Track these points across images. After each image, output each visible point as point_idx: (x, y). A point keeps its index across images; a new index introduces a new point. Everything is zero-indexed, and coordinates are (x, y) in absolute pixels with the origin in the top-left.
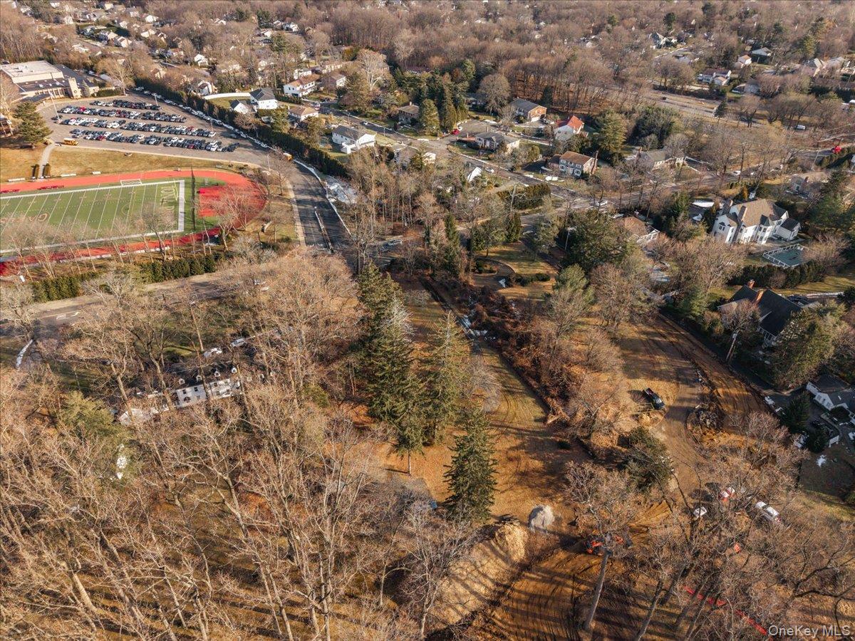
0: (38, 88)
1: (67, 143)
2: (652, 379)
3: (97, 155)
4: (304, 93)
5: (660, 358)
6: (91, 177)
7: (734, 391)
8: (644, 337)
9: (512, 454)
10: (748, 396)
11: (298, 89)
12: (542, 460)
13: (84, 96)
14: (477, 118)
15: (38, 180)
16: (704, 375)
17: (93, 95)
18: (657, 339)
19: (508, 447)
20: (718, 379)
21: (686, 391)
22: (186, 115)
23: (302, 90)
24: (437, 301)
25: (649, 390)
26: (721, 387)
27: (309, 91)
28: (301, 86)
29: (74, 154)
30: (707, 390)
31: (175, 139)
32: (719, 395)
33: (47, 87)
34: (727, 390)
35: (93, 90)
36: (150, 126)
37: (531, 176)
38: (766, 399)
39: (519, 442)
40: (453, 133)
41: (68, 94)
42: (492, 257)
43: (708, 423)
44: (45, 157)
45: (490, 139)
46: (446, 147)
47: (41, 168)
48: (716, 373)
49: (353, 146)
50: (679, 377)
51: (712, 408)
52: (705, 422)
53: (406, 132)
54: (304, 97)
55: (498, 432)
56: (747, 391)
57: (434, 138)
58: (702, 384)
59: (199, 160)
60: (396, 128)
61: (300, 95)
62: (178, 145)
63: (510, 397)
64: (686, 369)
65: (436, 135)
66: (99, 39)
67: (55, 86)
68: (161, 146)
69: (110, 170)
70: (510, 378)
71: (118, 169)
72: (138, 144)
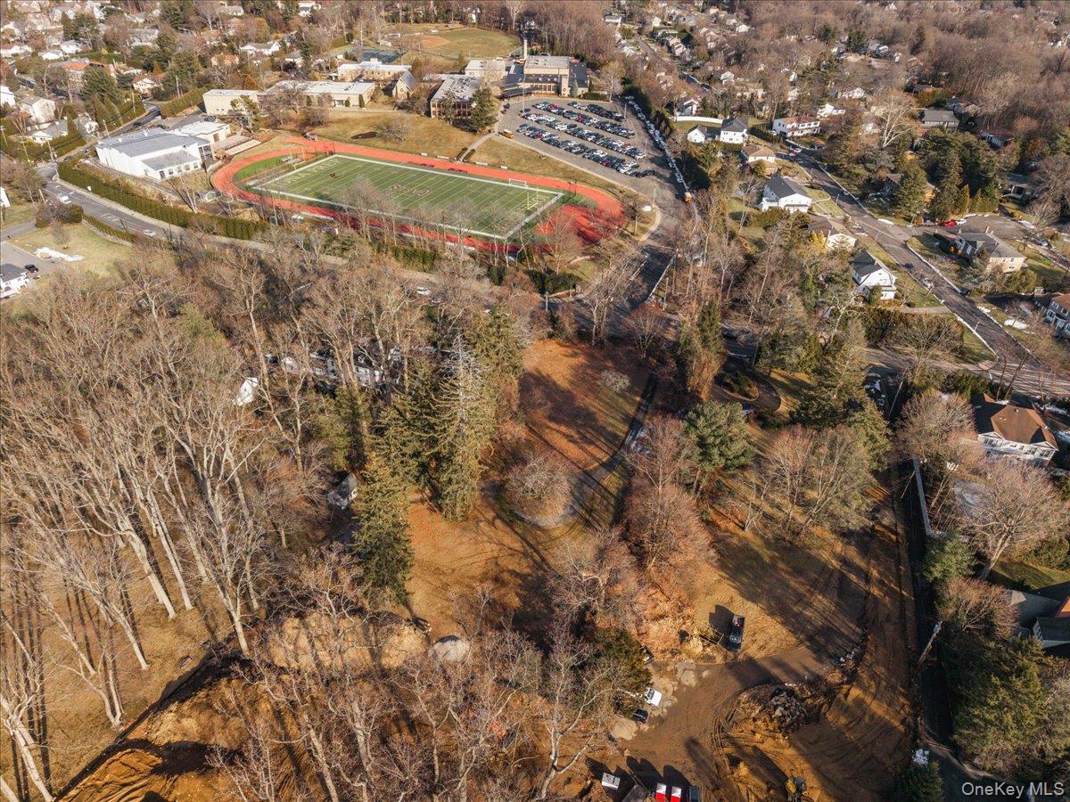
0: (538, 81)
1: (505, 134)
2: (772, 614)
3: (519, 151)
4: (796, 134)
5: (822, 602)
6: (498, 170)
7: (878, 708)
8: (835, 563)
9: (506, 576)
10: (894, 728)
11: (789, 126)
12: (525, 603)
13: (571, 96)
14: (1011, 215)
15: (458, 162)
16: (858, 659)
17: (579, 97)
18: (853, 577)
19: (510, 567)
20: (873, 676)
21: (804, 659)
22: (642, 132)
23: (794, 129)
24: (643, 397)
25: (742, 620)
26: (865, 690)
27: (806, 132)
28: (795, 125)
29: (502, 146)
30: (835, 677)
31: (600, 153)
32: (846, 695)
33: (546, 81)
34: (868, 700)
35: (581, 91)
36: (590, 135)
37: (986, 311)
38: (919, 753)
39: (527, 571)
40: (942, 225)
41: (558, 92)
42: (774, 380)
43: (778, 713)
44: (479, 142)
45: (974, 244)
46: (908, 238)
47: (469, 151)
48: (880, 670)
49: (774, 204)
50: (819, 640)
51: (809, 701)
52: (776, 707)
53: (871, 207)
54: (792, 138)
55: (521, 549)
56: (903, 722)
57: (902, 223)
58: (838, 665)
59: (598, 179)
60: (863, 198)
61: (789, 134)
62: (597, 159)
63: (580, 527)
64: (842, 635)
65: (909, 220)
66: (662, 43)
67: (552, 81)
68: (580, 156)
69: (518, 168)
70: (607, 510)
71: (525, 169)
72: (562, 150)
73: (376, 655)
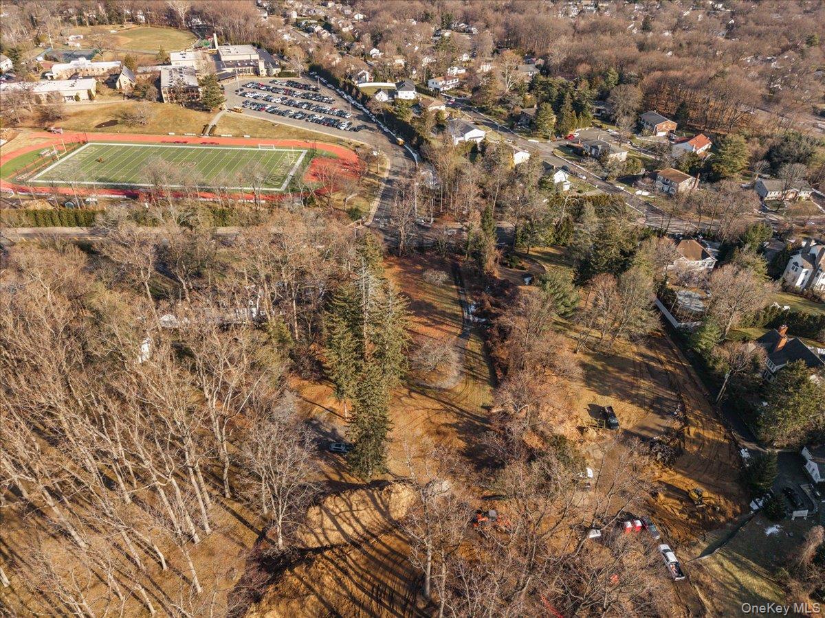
0: (237, 66)
1: (235, 110)
2: (622, 400)
3: (253, 122)
4: (446, 89)
5: (645, 383)
6: (242, 139)
7: (709, 435)
8: (638, 358)
9: (443, 429)
10: (722, 444)
11: (440, 84)
12: (467, 442)
13: (268, 75)
14: (601, 127)
15: (205, 137)
16: (683, 410)
17: (275, 76)
18: (652, 363)
19: (443, 422)
20: (696, 417)
21: (654, 420)
22: (338, 98)
23: (444, 85)
24: (456, 284)
25: (610, 408)
26: (696, 426)
27: (451, 87)
28: (444, 82)
29: (236, 120)
30: (677, 425)
31: (318, 116)
32: (689, 433)
33: (244, 66)
34: (701, 432)
35: (275, 71)
36: (303, 104)
37: (622, 188)
38: (743, 451)
39: (455, 421)
40: (566, 138)
41: (257, 73)
42: (532, 255)
43: (659, 457)
44: (216, 119)
45: (596, 147)
46: (552, 150)
47: (210, 127)
48: (698, 412)
49: (462, 139)
50: (656, 406)
51: (672, 444)
52: (656, 454)
53: (520, 132)
54: (444, 92)
55: (441, 407)
56: (725, 437)
57: (544, 141)
58: (676, 418)
59: (326, 136)
60: (512, 127)
61: (442, 90)
62: (318, 122)
63: (471, 381)
64: (667, 399)
65: (547, 138)
66: (308, 30)
67: (249, 65)
68: (304, 120)
69: (258, 135)
70: (482, 365)
71: (264, 135)
72: (287, 117)
73: (385, 513)
